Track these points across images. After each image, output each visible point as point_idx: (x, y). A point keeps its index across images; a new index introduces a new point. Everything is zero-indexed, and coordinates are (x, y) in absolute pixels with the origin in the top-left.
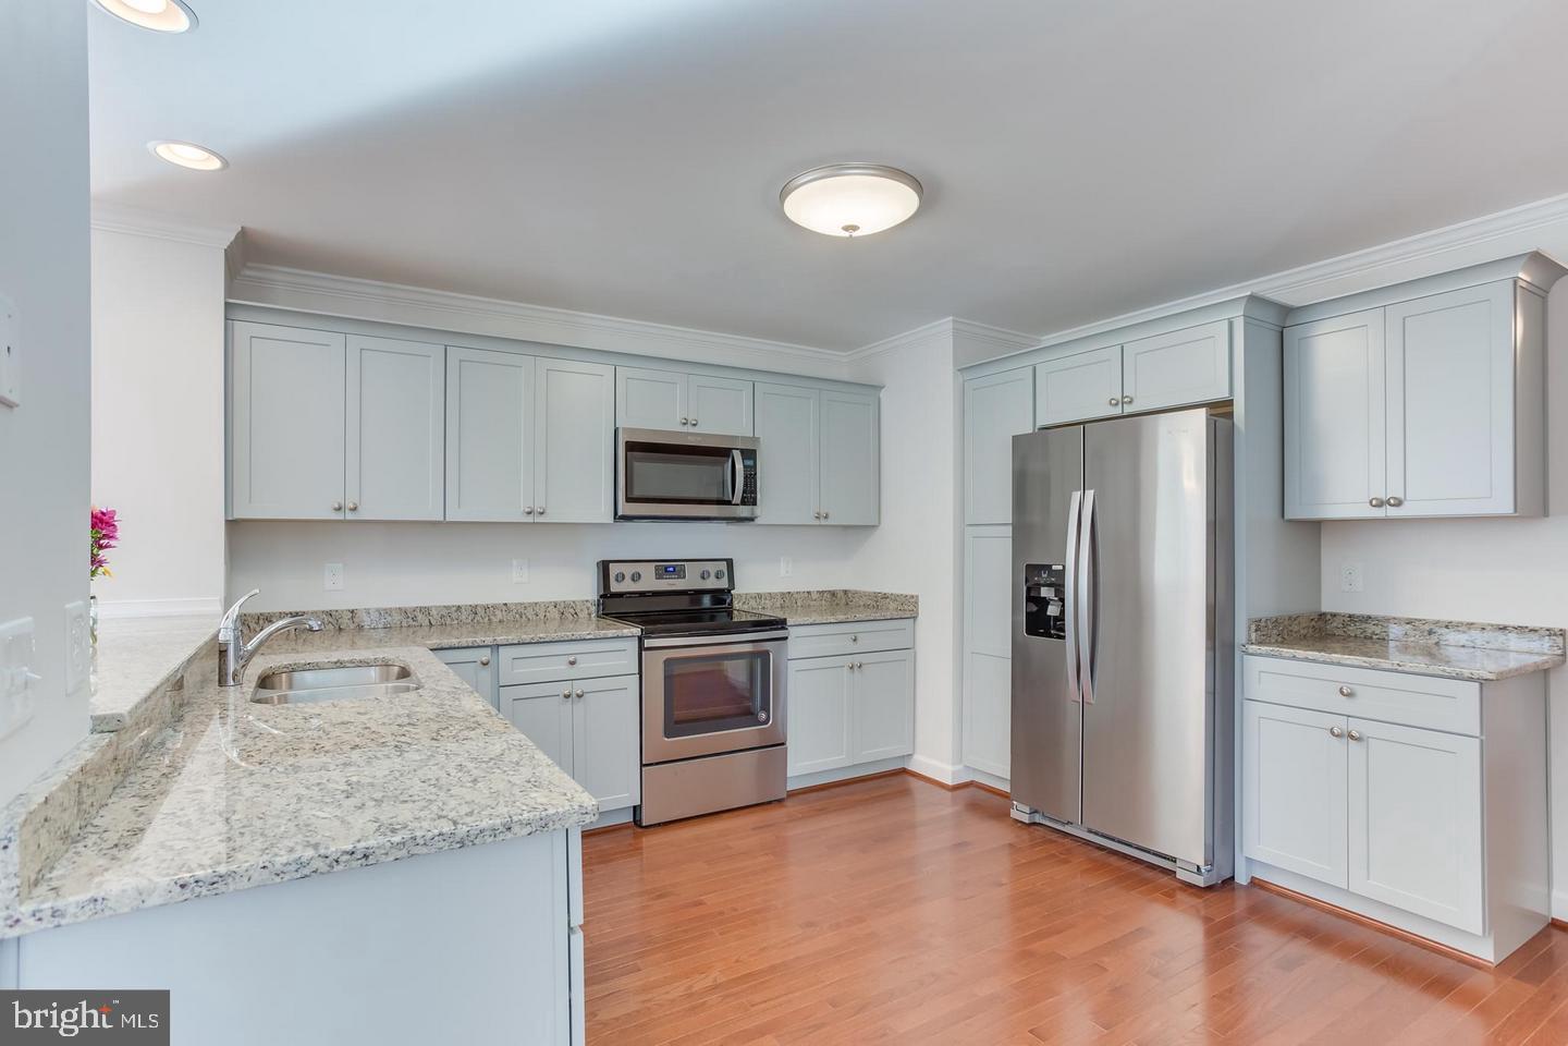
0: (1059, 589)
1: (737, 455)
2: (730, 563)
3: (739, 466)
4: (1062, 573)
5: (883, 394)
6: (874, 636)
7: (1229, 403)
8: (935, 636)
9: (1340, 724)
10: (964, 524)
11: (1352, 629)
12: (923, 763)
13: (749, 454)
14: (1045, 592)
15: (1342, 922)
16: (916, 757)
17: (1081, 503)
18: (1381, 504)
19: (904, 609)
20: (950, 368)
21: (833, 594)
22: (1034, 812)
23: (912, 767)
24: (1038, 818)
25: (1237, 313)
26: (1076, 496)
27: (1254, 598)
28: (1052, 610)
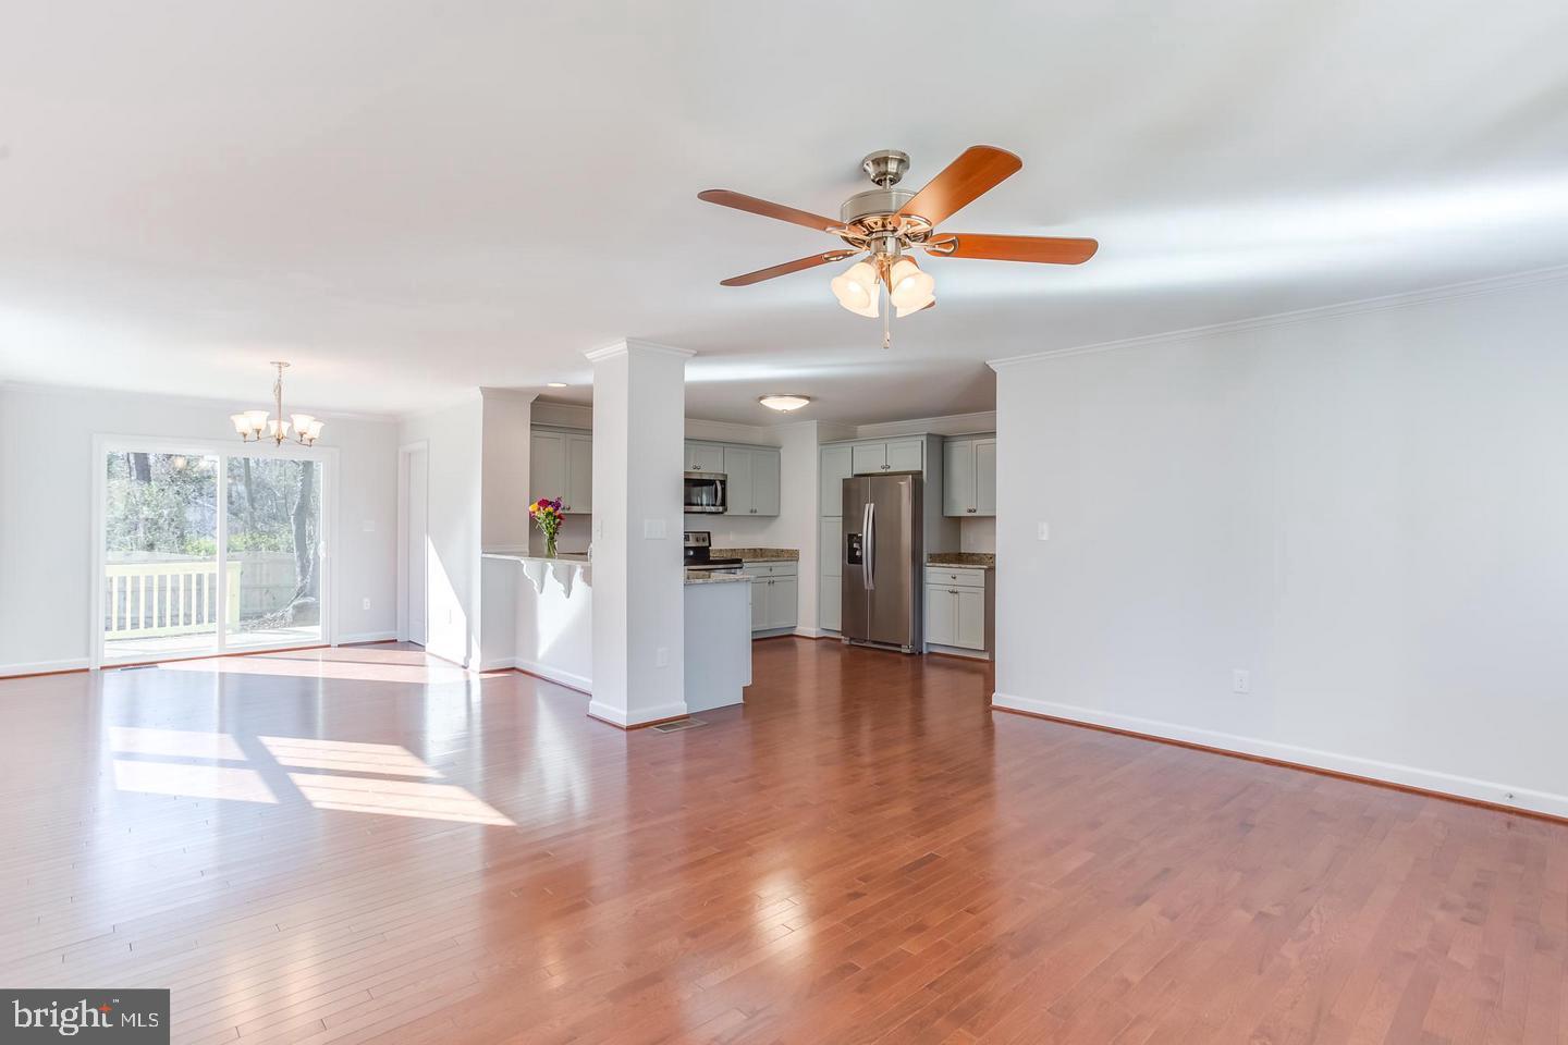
0: (860, 543)
1: (718, 482)
2: (709, 533)
3: (719, 488)
4: (861, 537)
5: (781, 451)
6: (780, 568)
7: (921, 472)
8: (807, 569)
9: (951, 588)
10: (822, 516)
11: (970, 558)
12: (801, 630)
13: (723, 483)
14: (855, 546)
15: (956, 660)
16: (799, 628)
17: (869, 508)
18: (970, 511)
19: (793, 556)
20: (814, 442)
21: (755, 550)
22: (851, 639)
23: (797, 632)
24: (853, 643)
25: (924, 439)
26: (867, 505)
27: (931, 544)
28: (858, 553)
